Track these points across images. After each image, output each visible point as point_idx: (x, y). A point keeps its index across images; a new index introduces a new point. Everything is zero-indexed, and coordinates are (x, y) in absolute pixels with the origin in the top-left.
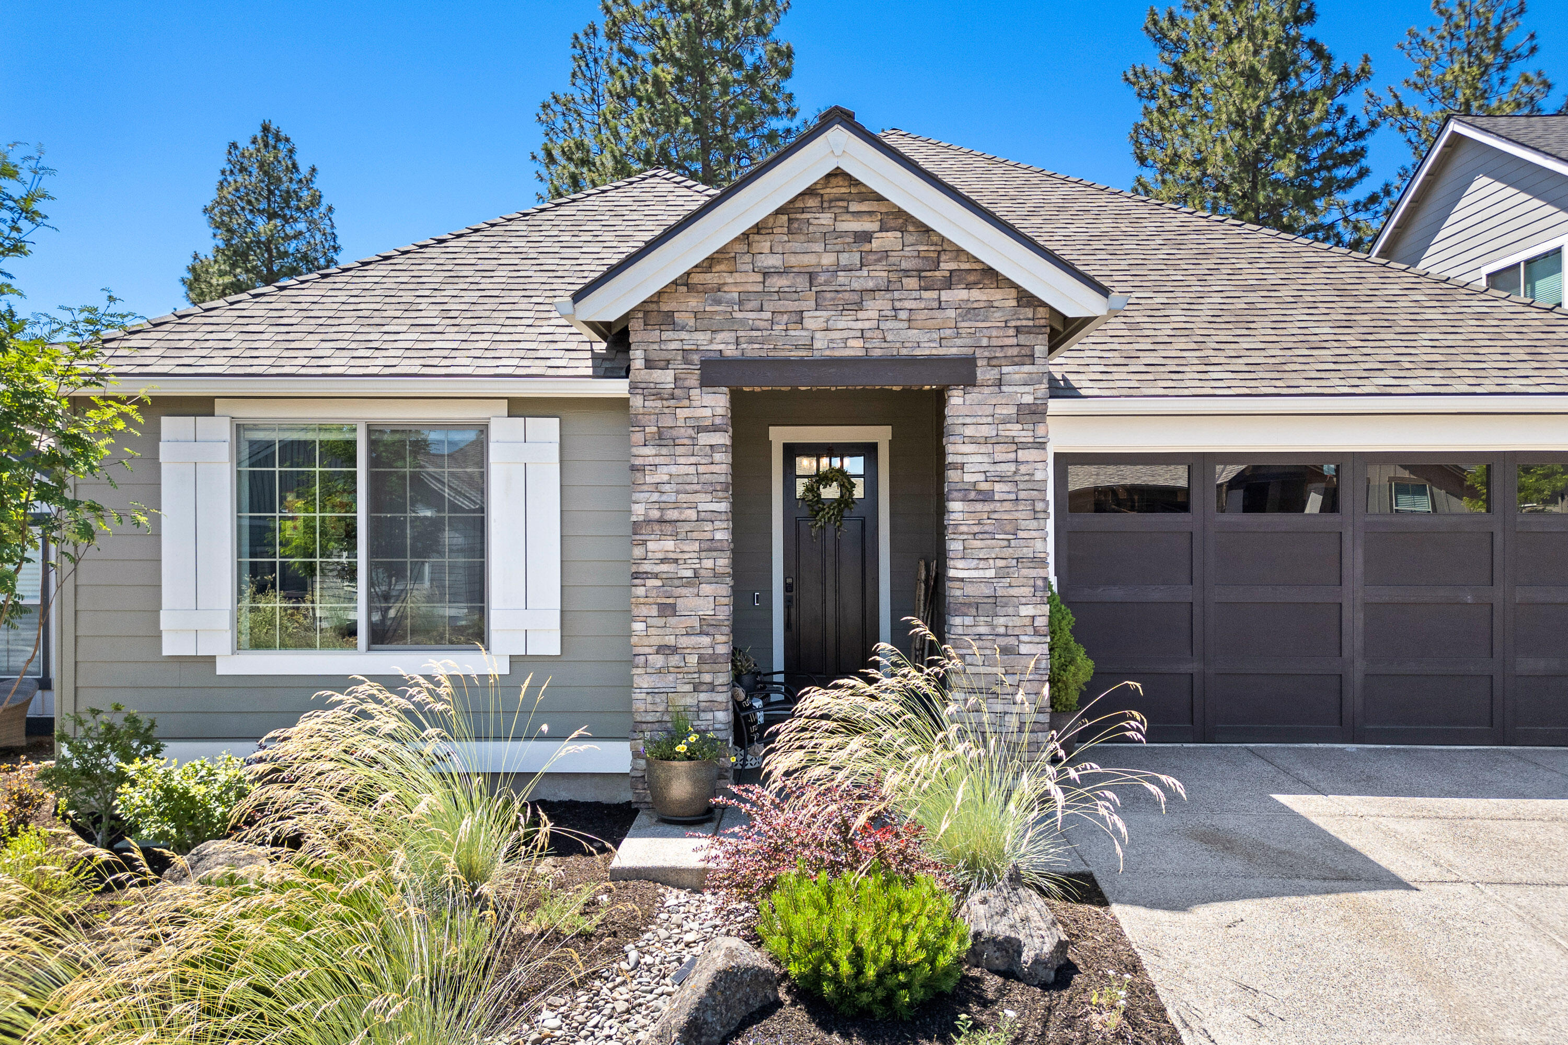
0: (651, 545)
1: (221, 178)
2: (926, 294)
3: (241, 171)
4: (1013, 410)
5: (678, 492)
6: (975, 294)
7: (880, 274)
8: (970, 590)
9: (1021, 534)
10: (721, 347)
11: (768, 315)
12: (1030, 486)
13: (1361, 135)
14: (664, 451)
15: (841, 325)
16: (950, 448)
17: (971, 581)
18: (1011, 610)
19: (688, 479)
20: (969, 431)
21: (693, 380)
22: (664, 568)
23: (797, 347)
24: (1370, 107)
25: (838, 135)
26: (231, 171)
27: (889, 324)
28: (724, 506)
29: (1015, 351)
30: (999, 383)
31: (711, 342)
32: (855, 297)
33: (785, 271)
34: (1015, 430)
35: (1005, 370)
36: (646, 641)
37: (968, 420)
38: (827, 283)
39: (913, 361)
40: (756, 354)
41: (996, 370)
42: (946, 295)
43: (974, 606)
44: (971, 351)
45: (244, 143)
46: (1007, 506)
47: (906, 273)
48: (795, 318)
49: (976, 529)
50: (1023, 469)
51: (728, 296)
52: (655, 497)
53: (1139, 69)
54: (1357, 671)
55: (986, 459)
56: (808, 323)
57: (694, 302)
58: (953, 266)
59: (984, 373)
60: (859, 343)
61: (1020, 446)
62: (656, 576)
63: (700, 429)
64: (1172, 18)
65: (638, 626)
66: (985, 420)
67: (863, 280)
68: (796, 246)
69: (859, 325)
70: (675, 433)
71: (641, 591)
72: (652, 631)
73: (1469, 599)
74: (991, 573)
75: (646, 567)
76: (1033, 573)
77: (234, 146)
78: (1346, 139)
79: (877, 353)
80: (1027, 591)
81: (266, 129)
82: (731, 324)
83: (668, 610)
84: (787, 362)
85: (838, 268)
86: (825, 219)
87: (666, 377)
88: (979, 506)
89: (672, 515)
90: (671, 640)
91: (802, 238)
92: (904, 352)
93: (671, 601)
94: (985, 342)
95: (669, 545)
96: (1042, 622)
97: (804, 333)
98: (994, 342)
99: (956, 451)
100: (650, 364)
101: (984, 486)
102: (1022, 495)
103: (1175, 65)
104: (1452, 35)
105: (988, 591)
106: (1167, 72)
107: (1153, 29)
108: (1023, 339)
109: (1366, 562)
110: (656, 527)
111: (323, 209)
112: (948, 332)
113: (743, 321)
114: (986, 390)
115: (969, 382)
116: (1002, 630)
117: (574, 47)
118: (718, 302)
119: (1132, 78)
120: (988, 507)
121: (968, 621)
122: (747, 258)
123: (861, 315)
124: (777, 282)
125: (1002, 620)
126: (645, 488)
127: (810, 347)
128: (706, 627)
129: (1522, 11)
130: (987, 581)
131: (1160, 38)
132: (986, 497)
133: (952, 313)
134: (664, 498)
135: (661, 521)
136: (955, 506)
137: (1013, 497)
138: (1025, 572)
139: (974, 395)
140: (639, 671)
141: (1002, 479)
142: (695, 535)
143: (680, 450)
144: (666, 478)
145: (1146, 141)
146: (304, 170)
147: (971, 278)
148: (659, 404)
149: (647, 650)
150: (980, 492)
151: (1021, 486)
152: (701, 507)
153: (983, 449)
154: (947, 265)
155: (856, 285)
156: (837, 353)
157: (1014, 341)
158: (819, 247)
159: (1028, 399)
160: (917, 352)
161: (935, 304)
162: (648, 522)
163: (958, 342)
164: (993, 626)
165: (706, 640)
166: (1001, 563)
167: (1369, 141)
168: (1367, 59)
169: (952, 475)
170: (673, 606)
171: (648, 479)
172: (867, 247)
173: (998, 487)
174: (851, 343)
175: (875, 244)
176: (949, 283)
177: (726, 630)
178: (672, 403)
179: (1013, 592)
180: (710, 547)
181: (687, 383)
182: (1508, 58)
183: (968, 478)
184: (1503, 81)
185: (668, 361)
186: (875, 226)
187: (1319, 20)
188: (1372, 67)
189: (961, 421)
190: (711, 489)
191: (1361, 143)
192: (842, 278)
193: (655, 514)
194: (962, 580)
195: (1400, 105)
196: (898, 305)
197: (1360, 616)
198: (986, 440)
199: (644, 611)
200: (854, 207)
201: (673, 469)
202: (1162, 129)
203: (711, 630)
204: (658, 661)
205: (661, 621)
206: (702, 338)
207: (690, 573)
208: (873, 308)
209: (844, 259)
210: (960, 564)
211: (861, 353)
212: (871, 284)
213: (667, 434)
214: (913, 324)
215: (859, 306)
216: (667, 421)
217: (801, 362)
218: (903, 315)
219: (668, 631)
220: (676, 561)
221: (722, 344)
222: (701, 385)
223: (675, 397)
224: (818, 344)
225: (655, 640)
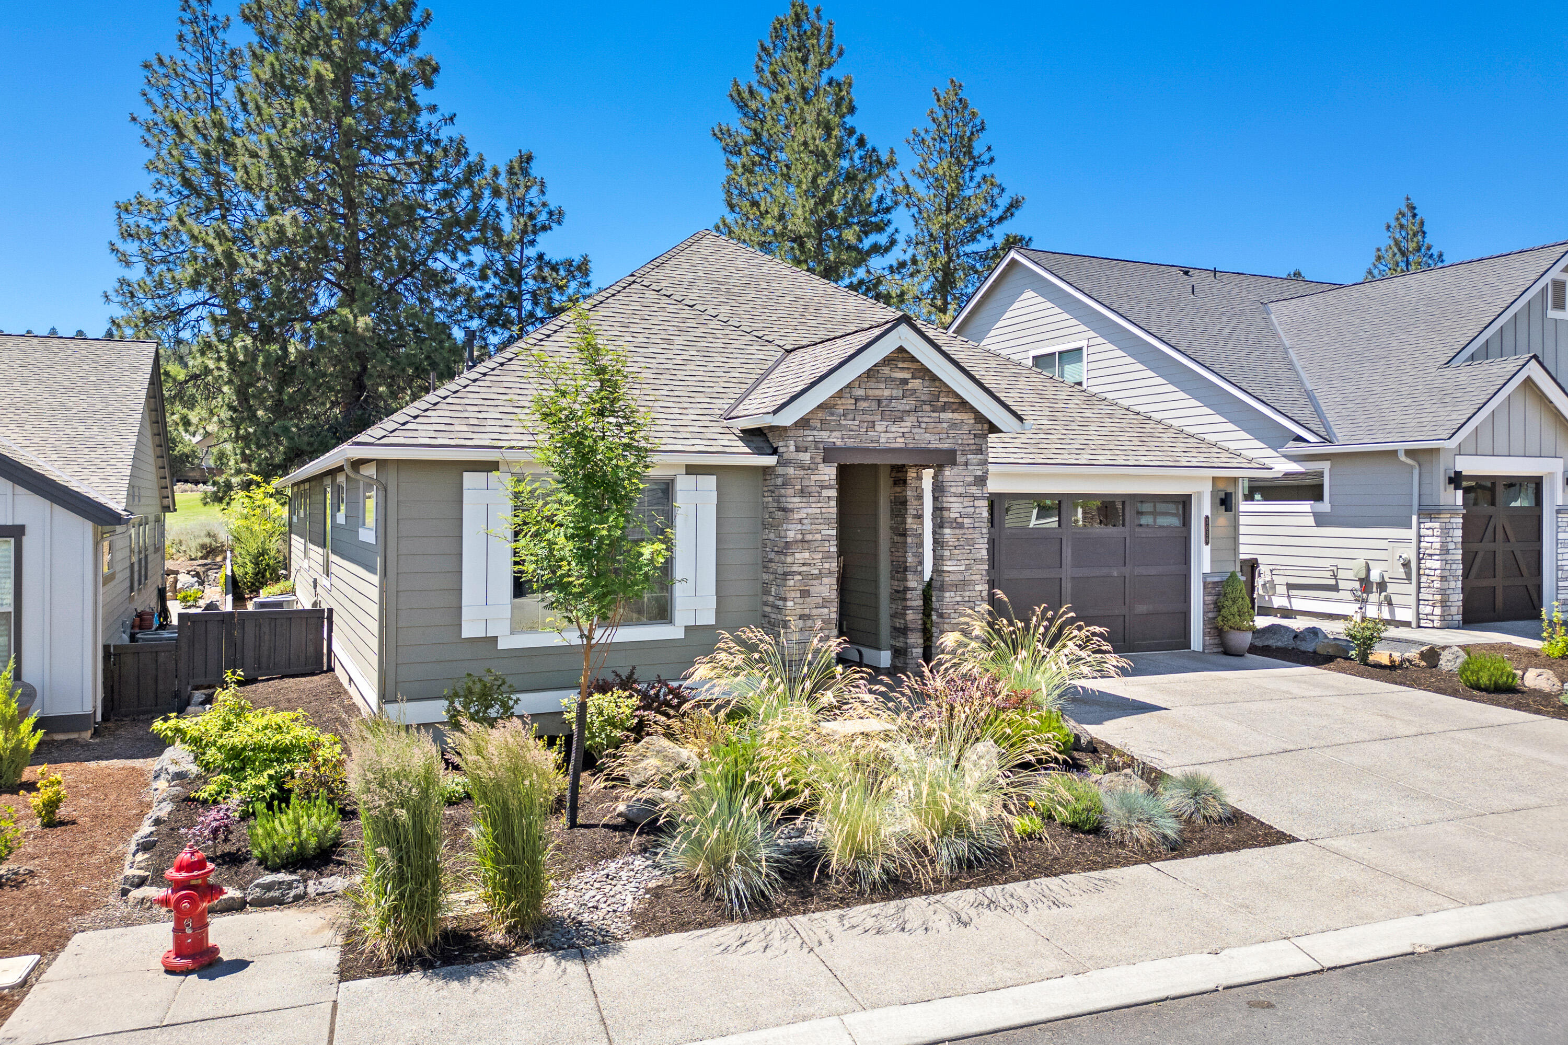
0: (797, 556)
2: (933, 415)
4: (972, 479)
5: (811, 524)
6: (957, 416)
7: (912, 402)
8: (953, 577)
9: (974, 546)
10: (834, 440)
11: (857, 423)
13: (888, 210)
14: (804, 500)
15: (893, 429)
17: (953, 572)
18: (971, 588)
19: (817, 516)
20: (953, 490)
21: (819, 460)
22: (804, 569)
23: (872, 442)
24: (886, 185)
25: (904, 328)
27: (915, 431)
28: (834, 532)
30: (966, 464)
31: (829, 437)
32: (900, 415)
33: (866, 398)
34: (974, 490)
35: (970, 457)
36: (794, 612)
37: (953, 484)
38: (887, 406)
39: (928, 452)
40: (852, 445)
41: (966, 458)
42: (943, 415)
43: (956, 585)
44: (954, 447)
46: (970, 531)
47: (924, 402)
48: (871, 425)
49: (956, 544)
50: (978, 511)
51: (836, 411)
53: (724, 128)
55: (961, 506)
56: (878, 428)
57: (820, 415)
58: (946, 400)
59: (960, 459)
60: (902, 440)
61: (976, 499)
62: (800, 574)
63: (823, 487)
64: (751, 92)
65: (790, 604)
66: (961, 484)
67: (903, 405)
68: (872, 385)
69: (902, 430)
70: (810, 489)
71: (791, 583)
72: (797, 606)
73: (1115, 574)
74: (963, 568)
75: (795, 569)
76: (979, 567)
78: (878, 211)
79: (911, 446)
80: (978, 577)
82: (839, 427)
83: (805, 594)
84: (867, 450)
85: (892, 398)
86: (886, 370)
87: (806, 457)
88: (957, 531)
89: (808, 537)
90: (807, 611)
91: (874, 379)
92: (923, 446)
93: (807, 588)
94: (960, 442)
95: (807, 555)
96: (985, 593)
97: (875, 434)
98: (965, 442)
100: (798, 449)
101: (960, 520)
102: (977, 525)
103: (755, 130)
104: (941, 139)
105: (962, 578)
106: (748, 135)
107: (737, 98)
108: (978, 442)
109: (1073, 553)
110: (800, 545)
112: (943, 436)
113: (845, 426)
114: (961, 468)
115: (954, 463)
116: (967, 598)
117: (184, 10)
118: (832, 414)
119: (719, 134)
120: (962, 531)
121: (952, 594)
123: (903, 424)
124: (863, 405)
125: (968, 593)
126: (794, 522)
127: (878, 442)
128: (825, 603)
129: (983, 129)
130: (961, 572)
131: (742, 106)
132: (960, 526)
134: (804, 527)
135: (803, 541)
137: (973, 526)
138: (976, 567)
139: (956, 470)
141: (968, 516)
142: (820, 549)
143: (812, 499)
144: (805, 516)
145: (736, 192)
147: (955, 407)
148: (802, 472)
150: (958, 523)
151: (977, 520)
152: (823, 533)
153: (960, 500)
154: (943, 399)
155: (901, 408)
156: (892, 445)
158: (882, 386)
159: (979, 473)
160: (929, 446)
161: (938, 420)
162: (796, 542)
163: (948, 441)
164: (963, 596)
165: (826, 611)
166: (967, 562)
167: (892, 216)
168: (892, 152)
169: (945, 514)
170: (808, 591)
171: (796, 516)
172: (906, 387)
173: (966, 521)
174: (899, 440)
175: (910, 386)
176: (944, 409)
177: (836, 604)
178: (809, 472)
179: (973, 578)
180: (827, 557)
181: (817, 461)
182: (976, 163)
183: (952, 516)
184: (971, 178)
185: (806, 447)
186: (909, 376)
187: (857, 112)
188: (896, 157)
189: (950, 485)
190: (827, 522)
191: (889, 216)
192: (894, 404)
193: (799, 537)
194: (950, 571)
195: (907, 187)
196: (920, 420)
197: (1069, 585)
198: (961, 495)
199: (793, 595)
200: (900, 365)
201: (810, 511)
202: (749, 184)
203: (828, 605)
205: (801, 601)
206: (825, 434)
207: (817, 572)
208: (909, 421)
209: (895, 393)
210: (949, 563)
212: (908, 408)
213: (806, 490)
214: (927, 431)
215: (902, 420)
216: (806, 483)
217: (873, 450)
218: (923, 425)
219: (805, 606)
220: (810, 564)
221: (835, 438)
222: (824, 462)
223: (811, 468)
224: (882, 440)
225: (799, 612)
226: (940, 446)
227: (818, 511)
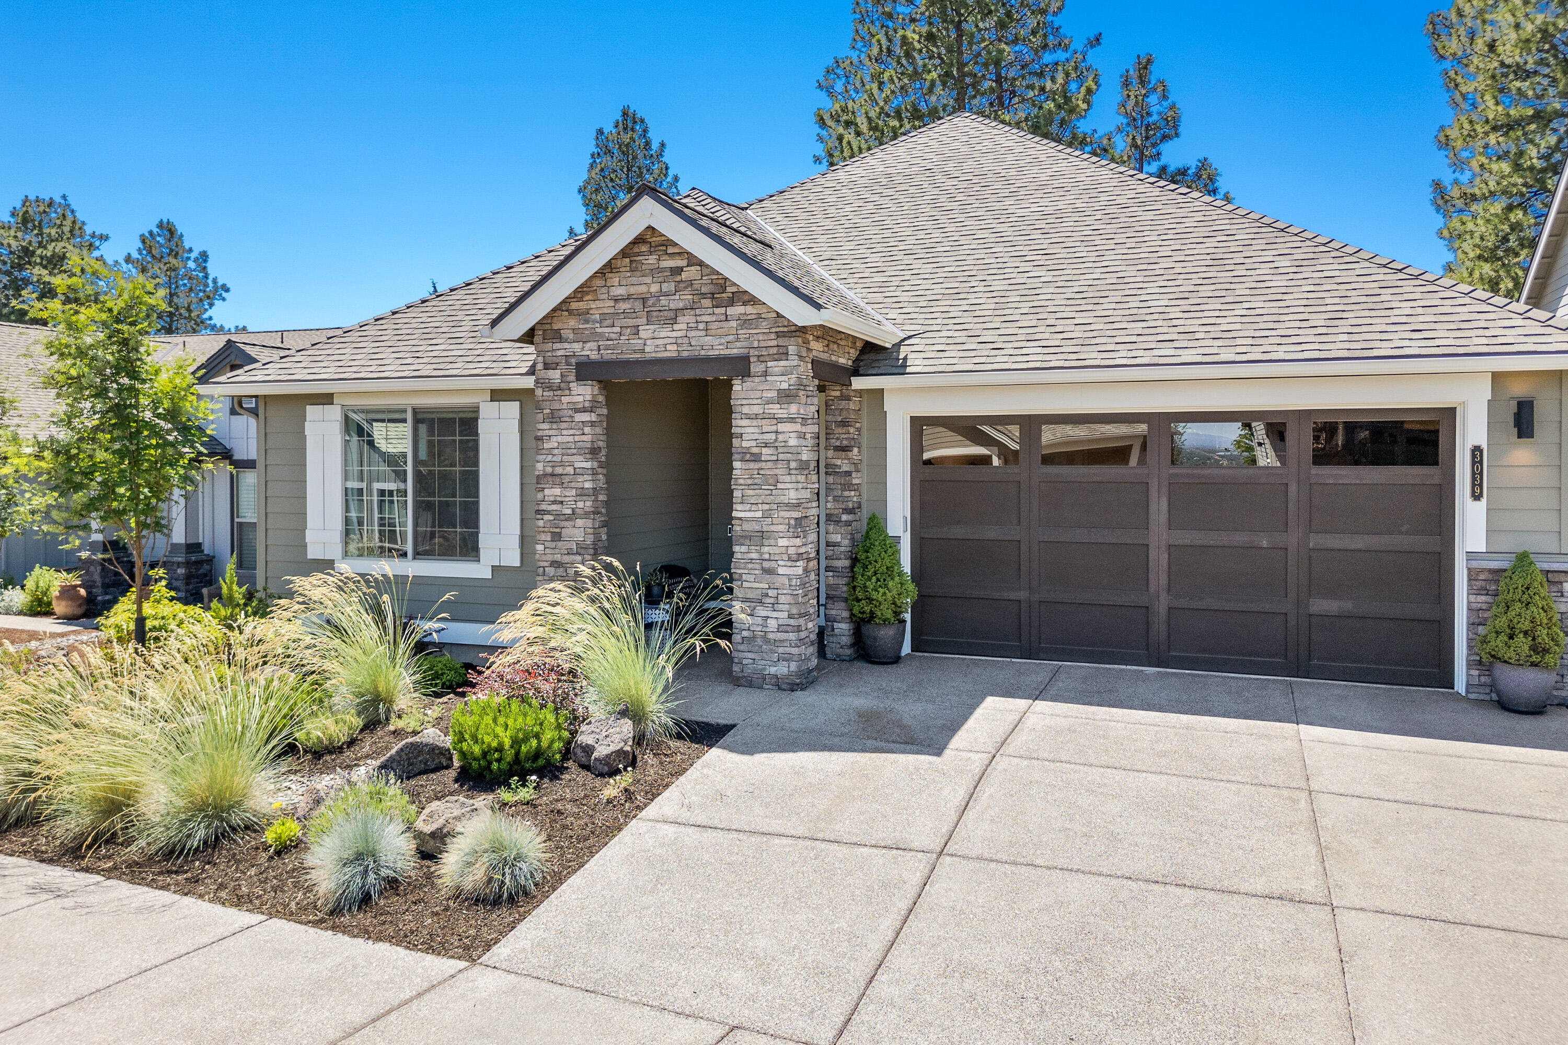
0: (547, 492)
1: (591, 161)
2: (717, 311)
3: (605, 154)
4: (775, 394)
5: (563, 455)
6: (744, 310)
7: (687, 297)
8: (746, 526)
9: (779, 486)
10: (588, 353)
11: (617, 329)
12: (785, 450)
14: (555, 426)
15: (663, 335)
16: (734, 423)
17: (747, 520)
18: (772, 542)
19: (569, 445)
20: (746, 410)
21: (572, 377)
22: (554, 507)
23: (635, 351)
25: (646, 203)
26: (599, 154)
27: (693, 333)
28: (590, 465)
29: (775, 350)
30: (765, 374)
31: (583, 349)
32: (672, 314)
33: (628, 298)
34: (775, 409)
35: (770, 364)
36: (544, 558)
37: (744, 402)
38: (654, 305)
39: (708, 360)
40: (609, 357)
41: (763, 365)
42: (730, 311)
43: (747, 537)
44: (746, 351)
45: (609, 128)
46: (770, 465)
47: (703, 295)
48: (634, 331)
49: (749, 482)
50: (781, 437)
51: (593, 317)
52: (549, 458)
54: (1162, 605)
55: (756, 430)
56: (643, 334)
57: (572, 323)
59: (756, 368)
60: (675, 347)
61: (780, 421)
62: (548, 513)
63: (577, 411)
65: (540, 548)
66: (755, 402)
67: (676, 303)
68: (634, 280)
69: (674, 334)
70: (561, 413)
71: (541, 523)
72: (548, 551)
73: (1265, 544)
74: (759, 514)
75: (544, 507)
76: (787, 514)
77: (600, 132)
79: (685, 354)
81: (625, 114)
82: (595, 336)
83: (556, 537)
84: (627, 363)
85: (661, 294)
86: (652, 259)
87: (555, 375)
88: (752, 465)
89: (559, 470)
90: (558, 557)
91: (638, 274)
92: (703, 353)
93: (558, 530)
94: (756, 344)
95: (557, 491)
96: (793, 551)
97: (639, 341)
98: (763, 344)
99: (739, 424)
100: (544, 367)
101: (755, 450)
102: (781, 456)
105: (757, 528)
108: (781, 342)
110: (550, 479)
111: (669, 179)
112: (731, 338)
113: (601, 335)
114: (757, 379)
115: (746, 374)
116: (767, 556)
118: (587, 322)
120: (757, 466)
121: (744, 549)
122: (604, 290)
123: (676, 327)
124: (623, 306)
125: (766, 549)
126: (544, 452)
127: (643, 351)
128: (581, 548)
130: (757, 520)
132: (756, 458)
133: (734, 324)
134: (555, 459)
135: (553, 475)
136: (737, 464)
137: (775, 458)
138: (782, 514)
139: (748, 384)
140: (540, 578)
141: (766, 445)
142: (573, 485)
143: (563, 425)
144: (556, 445)
146: (655, 146)
147: (746, 297)
148: (551, 393)
149: (546, 564)
150: (752, 454)
151: (780, 450)
152: (577, 465)
153: (755, 423)
154: (731, 289)
155: (672, 306)
156: (660, 355)
157: (774, 343)
158: (648, 280)
159: (785, 386)
160: (711, 353)
161: (723, 318)
162: (545, 475)
163: (738, 344)
164: (761, 554)
165: (580, 557)
166: (766, 507)
169: (735, 442)
170: (559, 534)
171: (546, 446)
172: (678, 278)
173: (765, 451)
174: (669, 347)
175: (684, 276)
176: (732, 302)
178: (559, 392)
179: (773, 528)
180: (582, 493)
181: (569, 379)
183: (745, 444)
185: (557, 364)
186: (679, 264)
189: (739, 402)
190: (582, 452)
192: (664, 301)
193: (549, 470)
194: (740, 519)
196: (699, 319)
197: (1164, 556)
198: (757, 417)
199: (544, 536)
200: (670, 250)
201: (560, 439)
203: (582, 551)
204: (551, 571)
205: (553, 545)
206: (577, 347)
207: (569, 511)
208: (684, 320)
209: (665, 287)
210: (739, 507)
211: (675, 354)
212: (681, 305)
213: (556, 415)
214: (709, 332)
215: (674, 320)
216: (556, 406)
217: (637, 362)
218: (701, 326)
219: (557, 551)
220: (562, 502)
221: (590, 351)
222: (577, 380)
223: (562, 387)
224: (647, 349)
225: (549, 557)
226: (727, 352)
227: (571, 439)
